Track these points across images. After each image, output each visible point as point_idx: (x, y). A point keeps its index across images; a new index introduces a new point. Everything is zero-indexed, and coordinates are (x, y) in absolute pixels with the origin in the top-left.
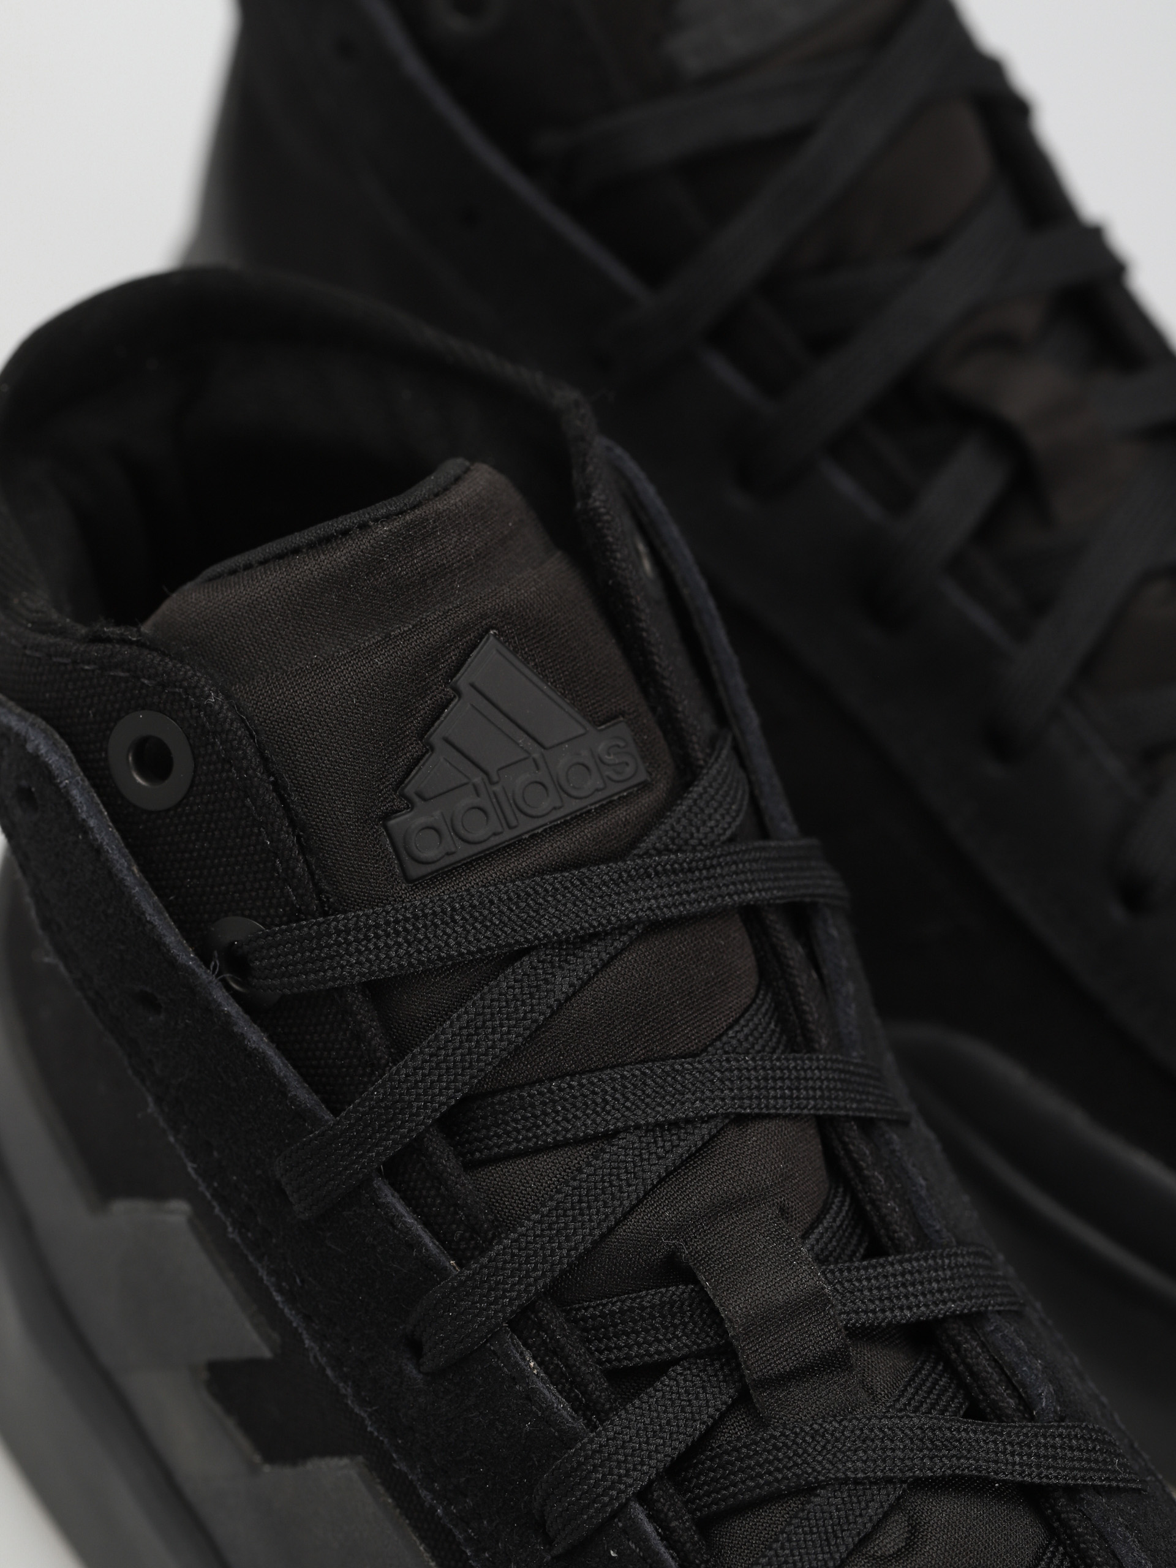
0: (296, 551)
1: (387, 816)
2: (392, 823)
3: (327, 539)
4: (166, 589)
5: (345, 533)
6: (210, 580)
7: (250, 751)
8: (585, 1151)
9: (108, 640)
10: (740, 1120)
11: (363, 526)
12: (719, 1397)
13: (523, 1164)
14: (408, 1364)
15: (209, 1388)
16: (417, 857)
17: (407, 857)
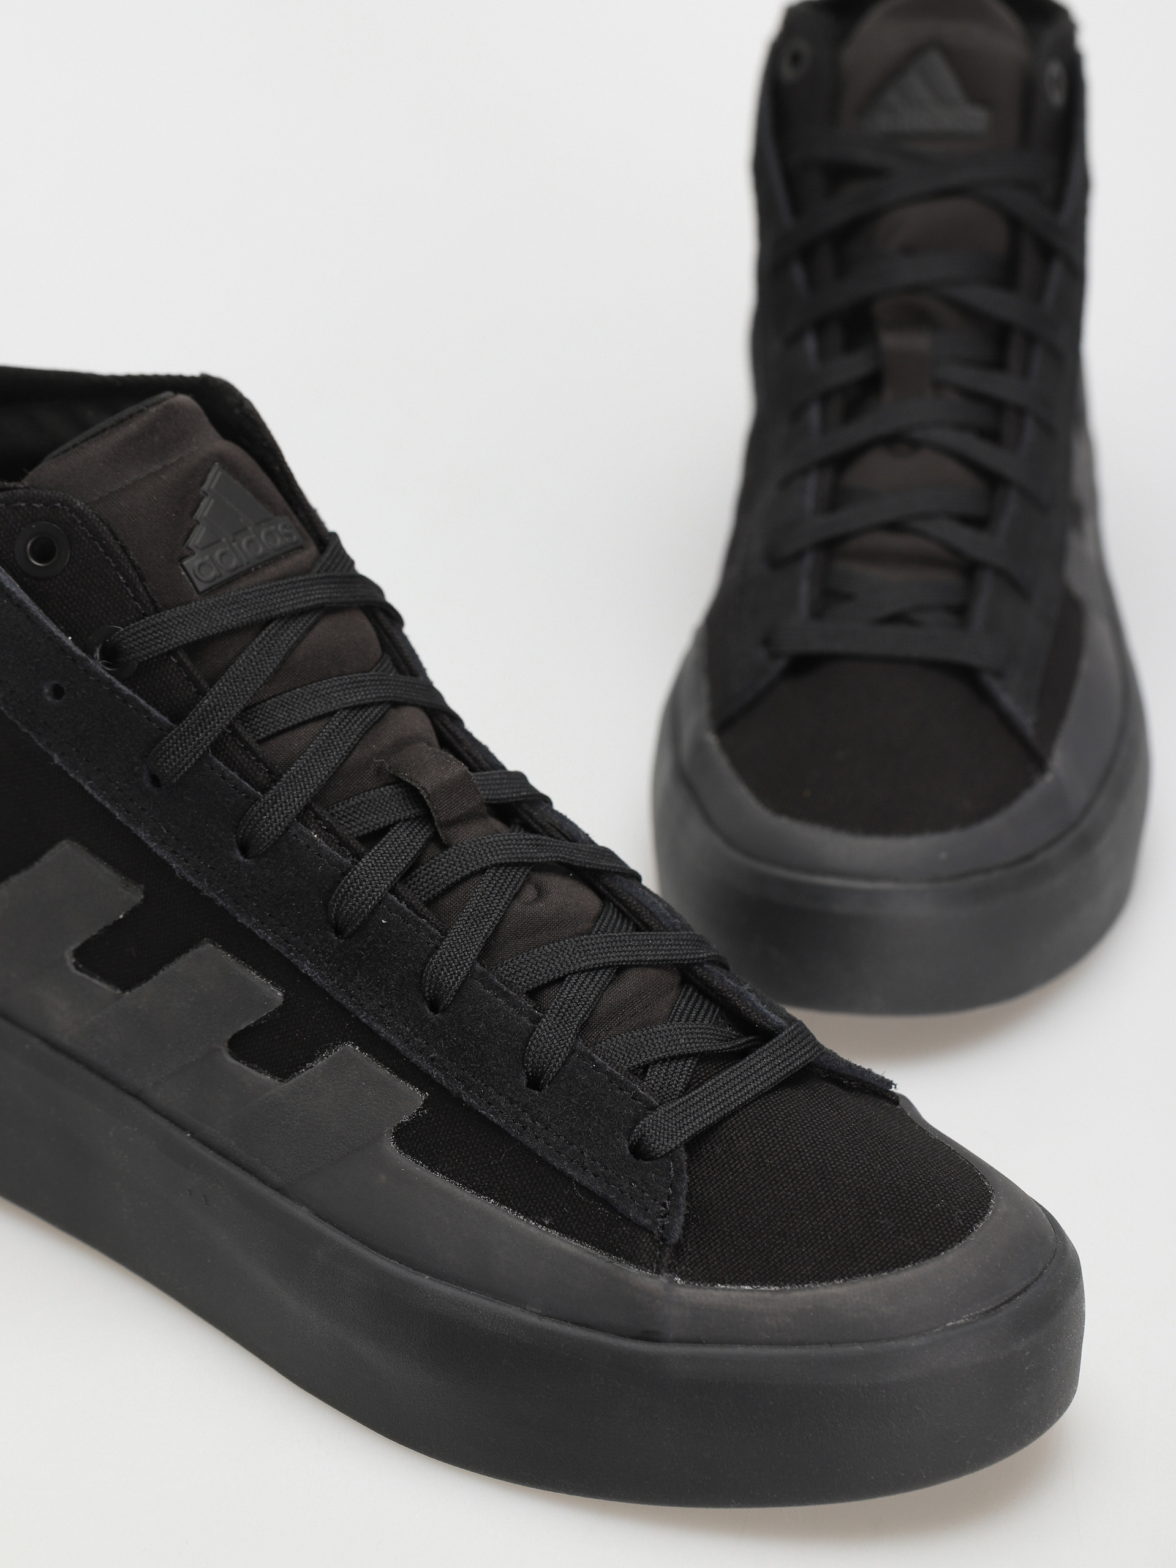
0: (104, 430)
1: (182, 559)
2: (185, 563)
3: (121, 421)
4: (25, 470)
5: (131, 416)
6: (54, 457)
7: (105, 528)
8: (320, 724)
9: (9, 489)
10: (396, 704)
11: (141, 411)
12: (422, 835)
13: (288, 736)
14: (241, 858)
15: (77, 968)
16: (200, 580)
17: (195, 580)
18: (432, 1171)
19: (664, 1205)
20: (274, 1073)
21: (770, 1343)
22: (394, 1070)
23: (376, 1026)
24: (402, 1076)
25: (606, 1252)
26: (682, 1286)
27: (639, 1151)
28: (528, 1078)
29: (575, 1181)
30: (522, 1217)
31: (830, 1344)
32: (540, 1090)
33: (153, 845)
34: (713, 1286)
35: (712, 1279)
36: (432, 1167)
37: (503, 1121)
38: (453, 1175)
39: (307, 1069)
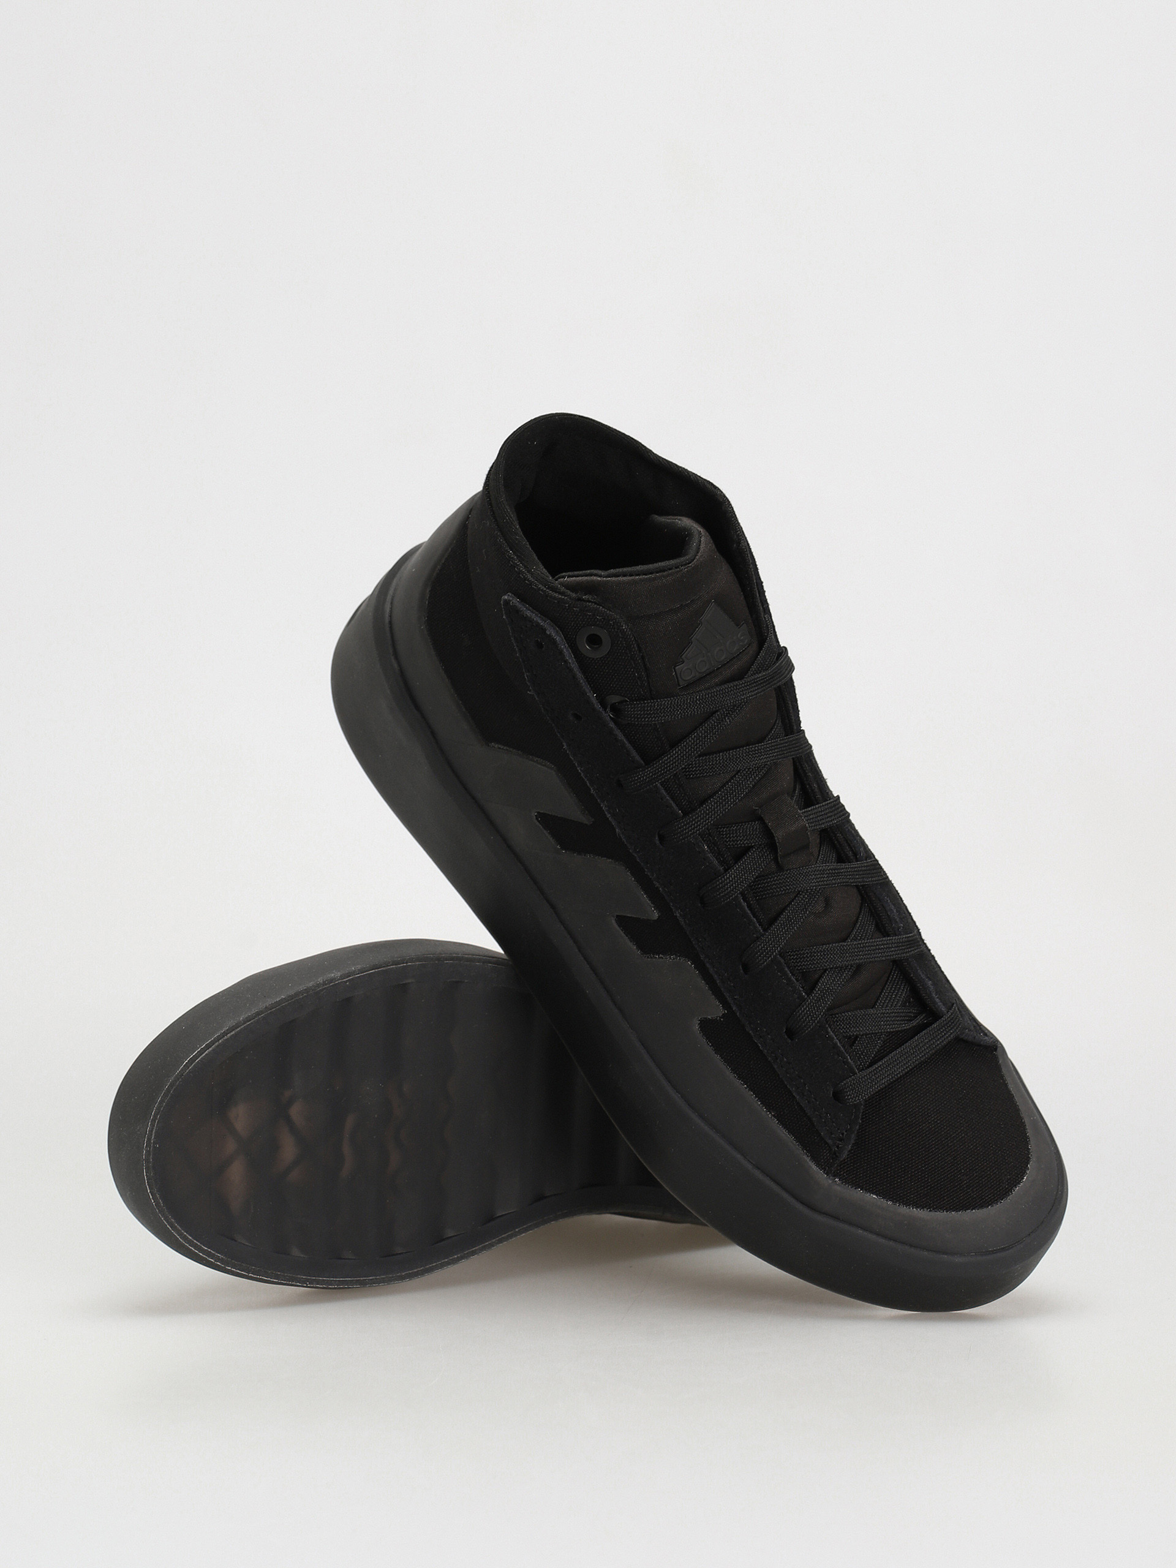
1: (676, 664)
2: (677, 667)
7: (635, 645)
12: (768, 858)
14: (658, 842)
15: (537, 819)
16: (681, 678)
17: (680, 679)
18: (716, 1053)
19: (843, 1134)
20: (639, 947)
21: (878, 1234)
22: (711, 988)
23: (708, 965)
24: (713, 993)
25: (802, 1145)
26: (839, 1185)
27: (837, 1096)
28: (786, 1029)
29: (796, 1101)
30: (759, 1103)
31: (911, 1246)
32: (792, 1040)
33: (608, 816)
34: (856, 1189)
35: (857, 1185)
36: (717, 1050)
37: (766, 1051)
38: (728, 1061)
39: (659, 958)
